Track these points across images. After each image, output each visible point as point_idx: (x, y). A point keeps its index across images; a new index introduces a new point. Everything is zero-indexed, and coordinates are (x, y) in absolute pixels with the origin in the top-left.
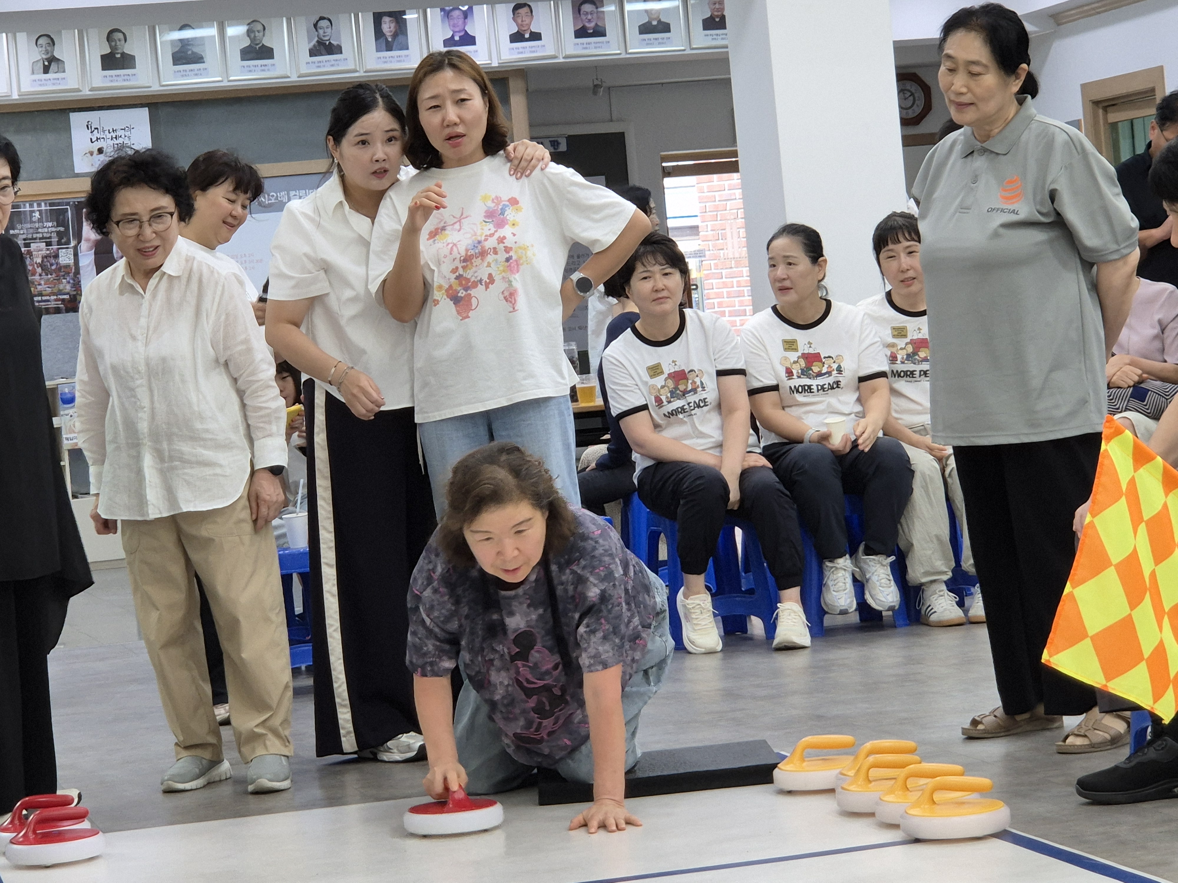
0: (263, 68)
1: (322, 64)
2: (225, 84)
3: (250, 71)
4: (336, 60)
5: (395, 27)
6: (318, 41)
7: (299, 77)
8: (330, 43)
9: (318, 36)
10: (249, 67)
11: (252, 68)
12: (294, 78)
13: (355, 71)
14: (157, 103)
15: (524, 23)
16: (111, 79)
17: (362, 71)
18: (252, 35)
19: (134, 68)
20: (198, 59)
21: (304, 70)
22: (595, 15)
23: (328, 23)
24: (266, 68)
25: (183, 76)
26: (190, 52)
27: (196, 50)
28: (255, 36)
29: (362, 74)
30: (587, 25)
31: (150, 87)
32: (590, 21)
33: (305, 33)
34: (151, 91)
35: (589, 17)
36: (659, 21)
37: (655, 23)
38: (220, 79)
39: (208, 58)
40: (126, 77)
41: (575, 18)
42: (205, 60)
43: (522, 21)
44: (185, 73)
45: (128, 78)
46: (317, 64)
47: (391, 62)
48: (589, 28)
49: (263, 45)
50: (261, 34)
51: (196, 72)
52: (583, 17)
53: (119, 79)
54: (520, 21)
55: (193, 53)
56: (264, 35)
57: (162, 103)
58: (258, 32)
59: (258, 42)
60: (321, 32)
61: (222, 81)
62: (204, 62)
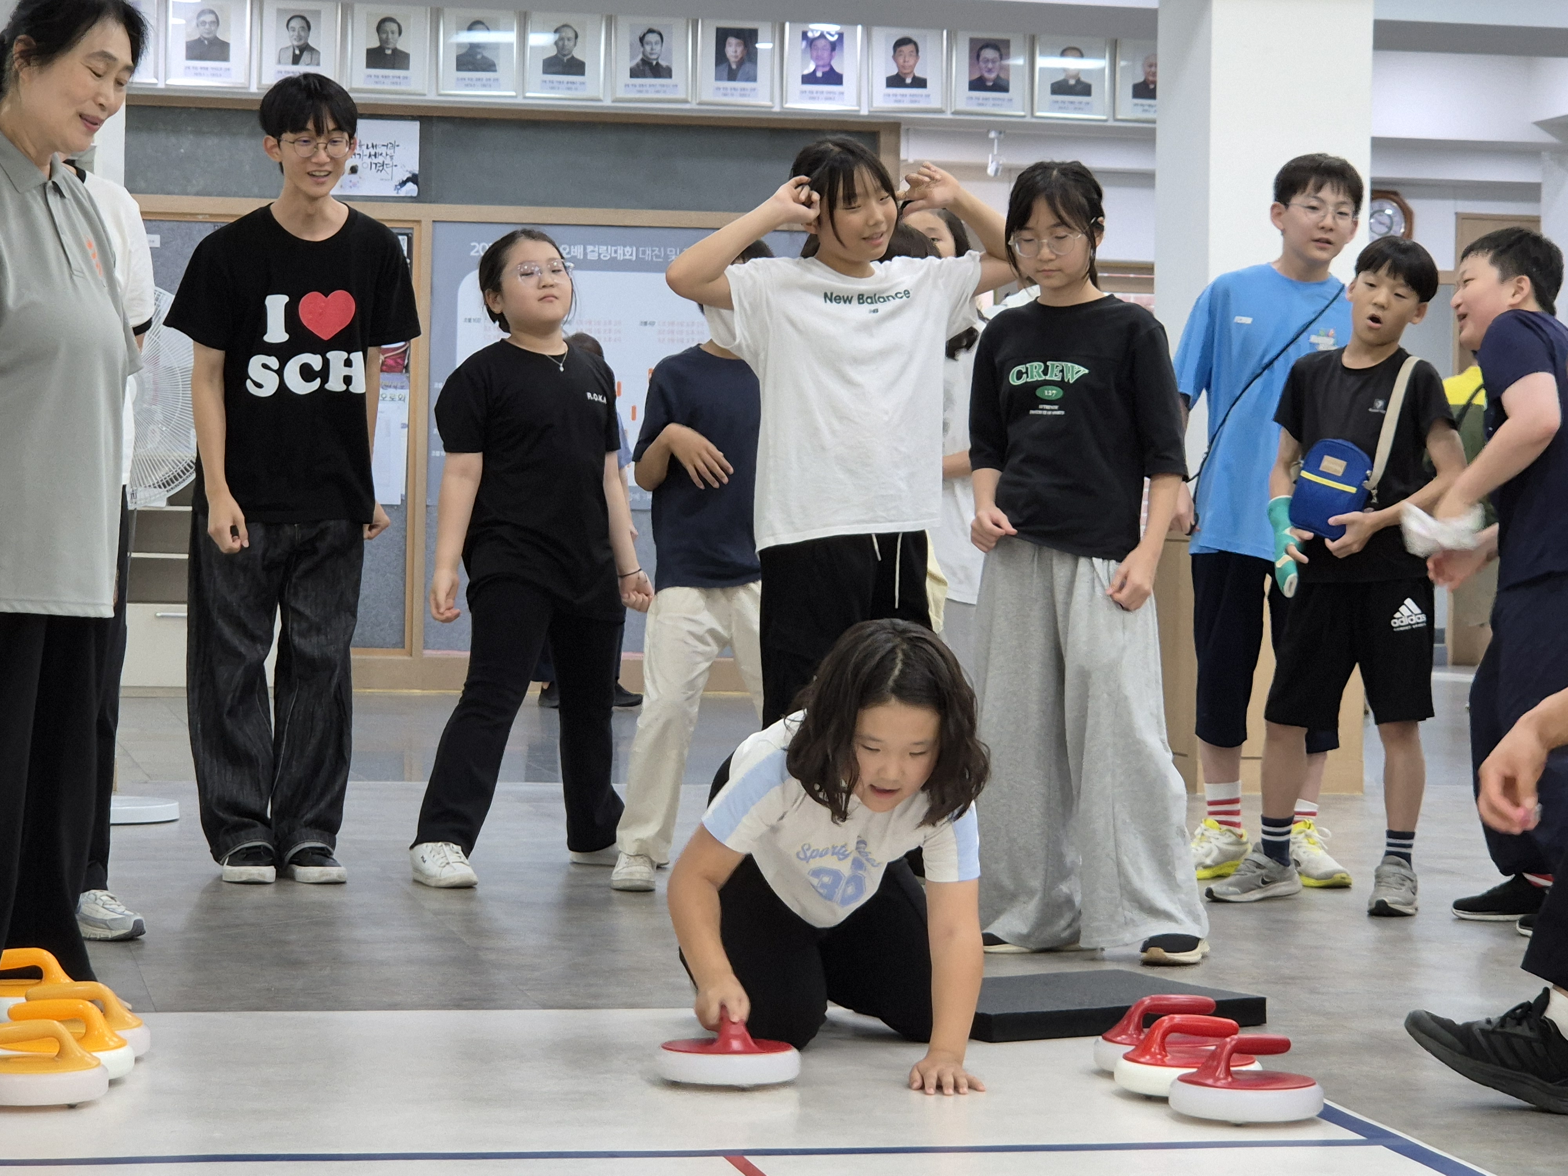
0: (570, 85)
1: (644, 89)
2: (520, 100)
3: (553, 88)
4: (663, 86)
5: (742, 52)
6: (642, 60)
7: (613, 101)
8: (657, 64)
9: (644, 53)
10: (552, 82)
11: (556, 85)
12: (607, 102)
13: (685, 101)
14: (432, 117)
15: (906, 64)
16: (377, 80)
17: (694, 102)
18: (560, 43)
19: (407, 68)
20: (489, 66)
21: (621, 94)
22: (997, 64)
23: (657, 38)
24: (573, 86)
25: (467, 85)
26: (479, 57)
27: (487, 54)
28: (563, 45)
29: (693, 106)
30: (986, 75)
31: (424, 95)
32: (990, 71)
33: (628, 47)
34: (426, 101)
35: (990, 65)
36: (1078, 81)
37: (1072, 82)
38: (513, 94)
39: (501, 65)
40: (395, 80)
41: (971, 65)
42: (497, 68)
43: (905, 61)
44: (471, 82)
45: (398, 80)
46: (638, 88)
47: (732, 95)
48: (989, 80)
49: (573, 57)
50: (572, 43)
51: (484, 82)
52: (982, 64)
53: (386, 80)
54: (901, 61)
55: (483, 57)
56: (575, 45)
57: (438, 117)
58: (569, 39)
59: (566, 53)
60: (648, 48)
61: (515, 97)
62: (495, 71)
